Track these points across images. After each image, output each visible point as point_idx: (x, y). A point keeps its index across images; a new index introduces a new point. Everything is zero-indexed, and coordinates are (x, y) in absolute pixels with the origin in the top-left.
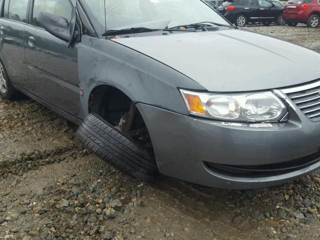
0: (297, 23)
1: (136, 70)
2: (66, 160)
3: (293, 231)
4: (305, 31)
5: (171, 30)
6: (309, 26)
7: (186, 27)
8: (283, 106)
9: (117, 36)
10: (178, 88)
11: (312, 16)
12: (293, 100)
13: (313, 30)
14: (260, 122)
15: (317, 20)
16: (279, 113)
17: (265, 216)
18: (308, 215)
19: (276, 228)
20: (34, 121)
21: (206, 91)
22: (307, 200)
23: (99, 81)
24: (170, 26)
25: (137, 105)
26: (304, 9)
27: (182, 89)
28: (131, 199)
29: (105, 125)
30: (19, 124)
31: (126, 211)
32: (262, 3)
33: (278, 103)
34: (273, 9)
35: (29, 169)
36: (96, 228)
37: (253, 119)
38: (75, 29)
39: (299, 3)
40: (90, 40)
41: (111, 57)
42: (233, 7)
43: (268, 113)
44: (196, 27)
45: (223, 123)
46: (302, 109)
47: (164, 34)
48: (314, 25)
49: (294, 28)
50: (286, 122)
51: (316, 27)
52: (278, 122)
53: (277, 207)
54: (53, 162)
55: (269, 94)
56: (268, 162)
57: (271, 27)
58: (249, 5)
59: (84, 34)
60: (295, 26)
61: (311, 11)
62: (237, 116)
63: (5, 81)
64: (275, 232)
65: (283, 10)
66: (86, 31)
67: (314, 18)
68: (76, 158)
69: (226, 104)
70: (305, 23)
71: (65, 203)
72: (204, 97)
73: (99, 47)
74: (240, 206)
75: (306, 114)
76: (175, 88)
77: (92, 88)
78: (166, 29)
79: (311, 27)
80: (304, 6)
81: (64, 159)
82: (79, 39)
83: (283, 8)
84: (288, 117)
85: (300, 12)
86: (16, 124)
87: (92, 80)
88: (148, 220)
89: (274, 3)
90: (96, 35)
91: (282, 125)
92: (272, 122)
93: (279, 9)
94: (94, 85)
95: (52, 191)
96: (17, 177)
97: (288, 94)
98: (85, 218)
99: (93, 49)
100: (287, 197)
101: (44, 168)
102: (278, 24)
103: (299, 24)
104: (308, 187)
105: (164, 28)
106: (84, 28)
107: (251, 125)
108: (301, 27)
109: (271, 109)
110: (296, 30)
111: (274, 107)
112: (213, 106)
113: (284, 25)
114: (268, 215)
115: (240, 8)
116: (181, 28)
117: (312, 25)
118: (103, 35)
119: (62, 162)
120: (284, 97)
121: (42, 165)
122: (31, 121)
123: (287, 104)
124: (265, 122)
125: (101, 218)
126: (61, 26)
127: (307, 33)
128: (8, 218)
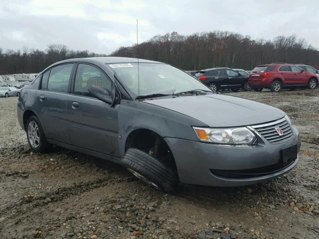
0: (262, 89)
1: (163, 118)
2: (108, 185)
3: (269, 213)
4: (269, 95)
5: (177, 95)
6: (273, 91)
7: (185, 93)
8: (253, 135)
9: (146, 99)
10: (192, 126)
11: (274, 82)
12: (259, 132)
13: (276, 94)
14: (241, 144)
15: (279, 86)
16: (252, 139)
17: (251, 207)
18: (278, 206)
19: (258, 213)
20: (68, 166)
21: (208, 127)
22: (277, 199)
23: (136, 127)
24: (175, 93)
25: (164, 139)
26: (267, 77)
27: (194, 126)
28: (162, 202)
29: (144, 153)
30: (58, 168)
31: (161, 208)
32: (230, 73)
33: (250, 133)
34: (239, 77)
35: (84, 191)
36: (146, 215)
37: (237, 143)
38: (116, 96)
39: (262, 72)
40: (128, 102)
41: (144, 111)
42: (205, 77)
43: (245, 140)
44: (192, 93)
45: (220, 145)
46: (265, 137)
47: (174, 97)
48: (277, 89)
49: (259, 93)
50: (257, 145)
51: (279, 91)
52: (251, 144)
53: (258, 203)
54: (99, 187)
55: (245, 128)
56: (248, 168)
57: (239, 93)
58: (218, 75)
59: (122, 98)
60: (260, 91)
61: (273, 78)
62: (228, 140)
63: (38, 138)
64: (258, 214)
65: (248, 78)
66: (123, 97)
67: (277, 84)
68: (114, 184)
69: (220, 134)
70: (269, 89)
71: (119, 207)
72: (208, 131)
73: (135, 106)
74: (234, 203)
75: (268, 140)
76: (190, 126)
77: (129, 132)
78: (173, 95)
79: (274, 91)
80: (267, 74)
81: (107, 184)
82: (118, 102)
83: (248, 76)
84: (257, 142)
85: (264, 79)
86: (55, 168)
87: (129, 127)
88: (177, 210)
89: (240, 72)
90: (131, 99)
91: (254, 147)
92: (248, 145)
93: (245, 78)
94: (132, 130)
95: (107, 201)
96: (77, 196)
97: (256, 129)
98: (136, 213)
99: (130, 108)
100: (263, 198)
101: (95, 190)
102: (246, 90)
103: (264, 90)
104: (276, 192)
105: (172, 94)
106: (122, 95)
107: (236, 146)
108: (266, 92)
109: (247, 137)
110: (261, 94)
111: (248, 136)
112: (213, 136)
113: (251, 90)
114: (252, 206)
115: (212, 78)
116: (183, 94)
117: (275, 90)
118: (136, 99)
119: (105, 187)
120: (253, 130)
121: (92, 188)
122: (66, 166)
123: (255, 134)
124: (244, 144)
125: (147, 211)
126: (105, 94)
127: (271, 97)
128: (84, 216)
